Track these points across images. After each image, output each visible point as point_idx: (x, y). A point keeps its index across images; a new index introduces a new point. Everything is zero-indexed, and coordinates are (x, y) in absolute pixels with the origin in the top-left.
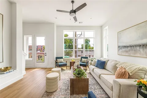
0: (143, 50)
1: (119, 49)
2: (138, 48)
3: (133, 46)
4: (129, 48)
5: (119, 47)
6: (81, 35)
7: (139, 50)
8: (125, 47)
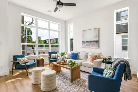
0: (97, 44)
1: (83, 44)
2: (94, 43)
3: (92, 42)
4: (89, 43)
5: (83, 42)
6: (32, 23)
7: (95, 44)
8: (87, 42)
